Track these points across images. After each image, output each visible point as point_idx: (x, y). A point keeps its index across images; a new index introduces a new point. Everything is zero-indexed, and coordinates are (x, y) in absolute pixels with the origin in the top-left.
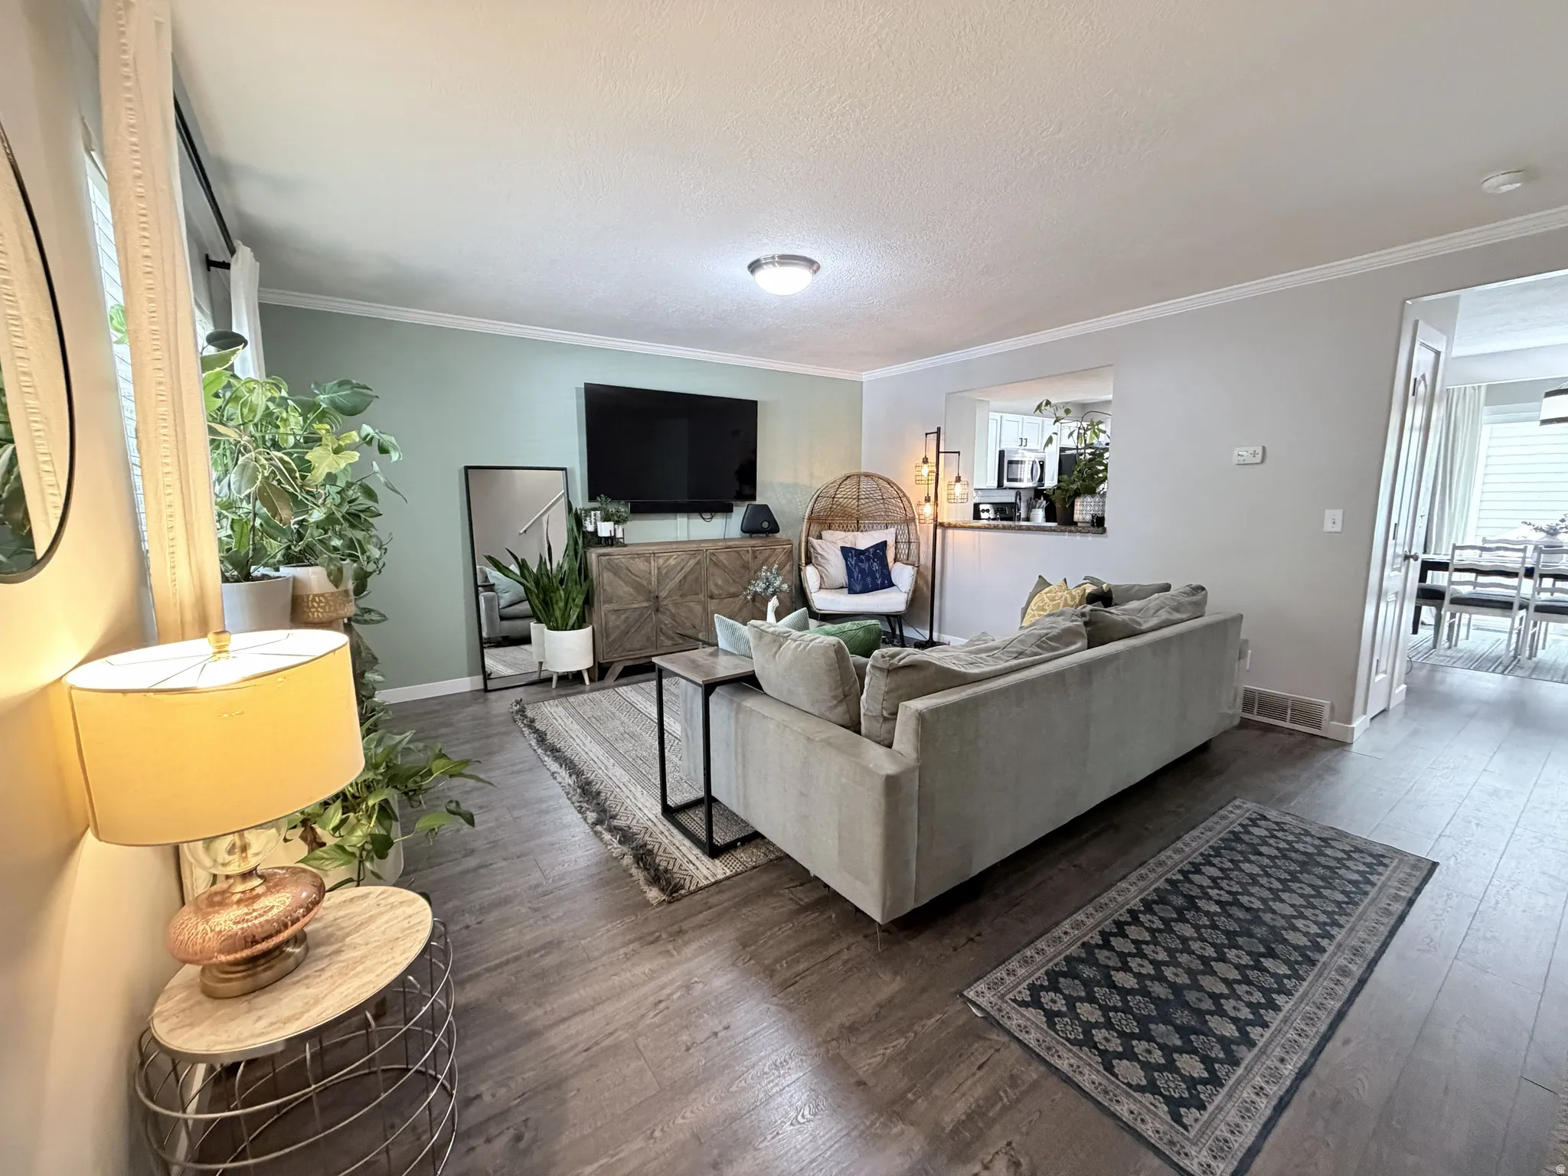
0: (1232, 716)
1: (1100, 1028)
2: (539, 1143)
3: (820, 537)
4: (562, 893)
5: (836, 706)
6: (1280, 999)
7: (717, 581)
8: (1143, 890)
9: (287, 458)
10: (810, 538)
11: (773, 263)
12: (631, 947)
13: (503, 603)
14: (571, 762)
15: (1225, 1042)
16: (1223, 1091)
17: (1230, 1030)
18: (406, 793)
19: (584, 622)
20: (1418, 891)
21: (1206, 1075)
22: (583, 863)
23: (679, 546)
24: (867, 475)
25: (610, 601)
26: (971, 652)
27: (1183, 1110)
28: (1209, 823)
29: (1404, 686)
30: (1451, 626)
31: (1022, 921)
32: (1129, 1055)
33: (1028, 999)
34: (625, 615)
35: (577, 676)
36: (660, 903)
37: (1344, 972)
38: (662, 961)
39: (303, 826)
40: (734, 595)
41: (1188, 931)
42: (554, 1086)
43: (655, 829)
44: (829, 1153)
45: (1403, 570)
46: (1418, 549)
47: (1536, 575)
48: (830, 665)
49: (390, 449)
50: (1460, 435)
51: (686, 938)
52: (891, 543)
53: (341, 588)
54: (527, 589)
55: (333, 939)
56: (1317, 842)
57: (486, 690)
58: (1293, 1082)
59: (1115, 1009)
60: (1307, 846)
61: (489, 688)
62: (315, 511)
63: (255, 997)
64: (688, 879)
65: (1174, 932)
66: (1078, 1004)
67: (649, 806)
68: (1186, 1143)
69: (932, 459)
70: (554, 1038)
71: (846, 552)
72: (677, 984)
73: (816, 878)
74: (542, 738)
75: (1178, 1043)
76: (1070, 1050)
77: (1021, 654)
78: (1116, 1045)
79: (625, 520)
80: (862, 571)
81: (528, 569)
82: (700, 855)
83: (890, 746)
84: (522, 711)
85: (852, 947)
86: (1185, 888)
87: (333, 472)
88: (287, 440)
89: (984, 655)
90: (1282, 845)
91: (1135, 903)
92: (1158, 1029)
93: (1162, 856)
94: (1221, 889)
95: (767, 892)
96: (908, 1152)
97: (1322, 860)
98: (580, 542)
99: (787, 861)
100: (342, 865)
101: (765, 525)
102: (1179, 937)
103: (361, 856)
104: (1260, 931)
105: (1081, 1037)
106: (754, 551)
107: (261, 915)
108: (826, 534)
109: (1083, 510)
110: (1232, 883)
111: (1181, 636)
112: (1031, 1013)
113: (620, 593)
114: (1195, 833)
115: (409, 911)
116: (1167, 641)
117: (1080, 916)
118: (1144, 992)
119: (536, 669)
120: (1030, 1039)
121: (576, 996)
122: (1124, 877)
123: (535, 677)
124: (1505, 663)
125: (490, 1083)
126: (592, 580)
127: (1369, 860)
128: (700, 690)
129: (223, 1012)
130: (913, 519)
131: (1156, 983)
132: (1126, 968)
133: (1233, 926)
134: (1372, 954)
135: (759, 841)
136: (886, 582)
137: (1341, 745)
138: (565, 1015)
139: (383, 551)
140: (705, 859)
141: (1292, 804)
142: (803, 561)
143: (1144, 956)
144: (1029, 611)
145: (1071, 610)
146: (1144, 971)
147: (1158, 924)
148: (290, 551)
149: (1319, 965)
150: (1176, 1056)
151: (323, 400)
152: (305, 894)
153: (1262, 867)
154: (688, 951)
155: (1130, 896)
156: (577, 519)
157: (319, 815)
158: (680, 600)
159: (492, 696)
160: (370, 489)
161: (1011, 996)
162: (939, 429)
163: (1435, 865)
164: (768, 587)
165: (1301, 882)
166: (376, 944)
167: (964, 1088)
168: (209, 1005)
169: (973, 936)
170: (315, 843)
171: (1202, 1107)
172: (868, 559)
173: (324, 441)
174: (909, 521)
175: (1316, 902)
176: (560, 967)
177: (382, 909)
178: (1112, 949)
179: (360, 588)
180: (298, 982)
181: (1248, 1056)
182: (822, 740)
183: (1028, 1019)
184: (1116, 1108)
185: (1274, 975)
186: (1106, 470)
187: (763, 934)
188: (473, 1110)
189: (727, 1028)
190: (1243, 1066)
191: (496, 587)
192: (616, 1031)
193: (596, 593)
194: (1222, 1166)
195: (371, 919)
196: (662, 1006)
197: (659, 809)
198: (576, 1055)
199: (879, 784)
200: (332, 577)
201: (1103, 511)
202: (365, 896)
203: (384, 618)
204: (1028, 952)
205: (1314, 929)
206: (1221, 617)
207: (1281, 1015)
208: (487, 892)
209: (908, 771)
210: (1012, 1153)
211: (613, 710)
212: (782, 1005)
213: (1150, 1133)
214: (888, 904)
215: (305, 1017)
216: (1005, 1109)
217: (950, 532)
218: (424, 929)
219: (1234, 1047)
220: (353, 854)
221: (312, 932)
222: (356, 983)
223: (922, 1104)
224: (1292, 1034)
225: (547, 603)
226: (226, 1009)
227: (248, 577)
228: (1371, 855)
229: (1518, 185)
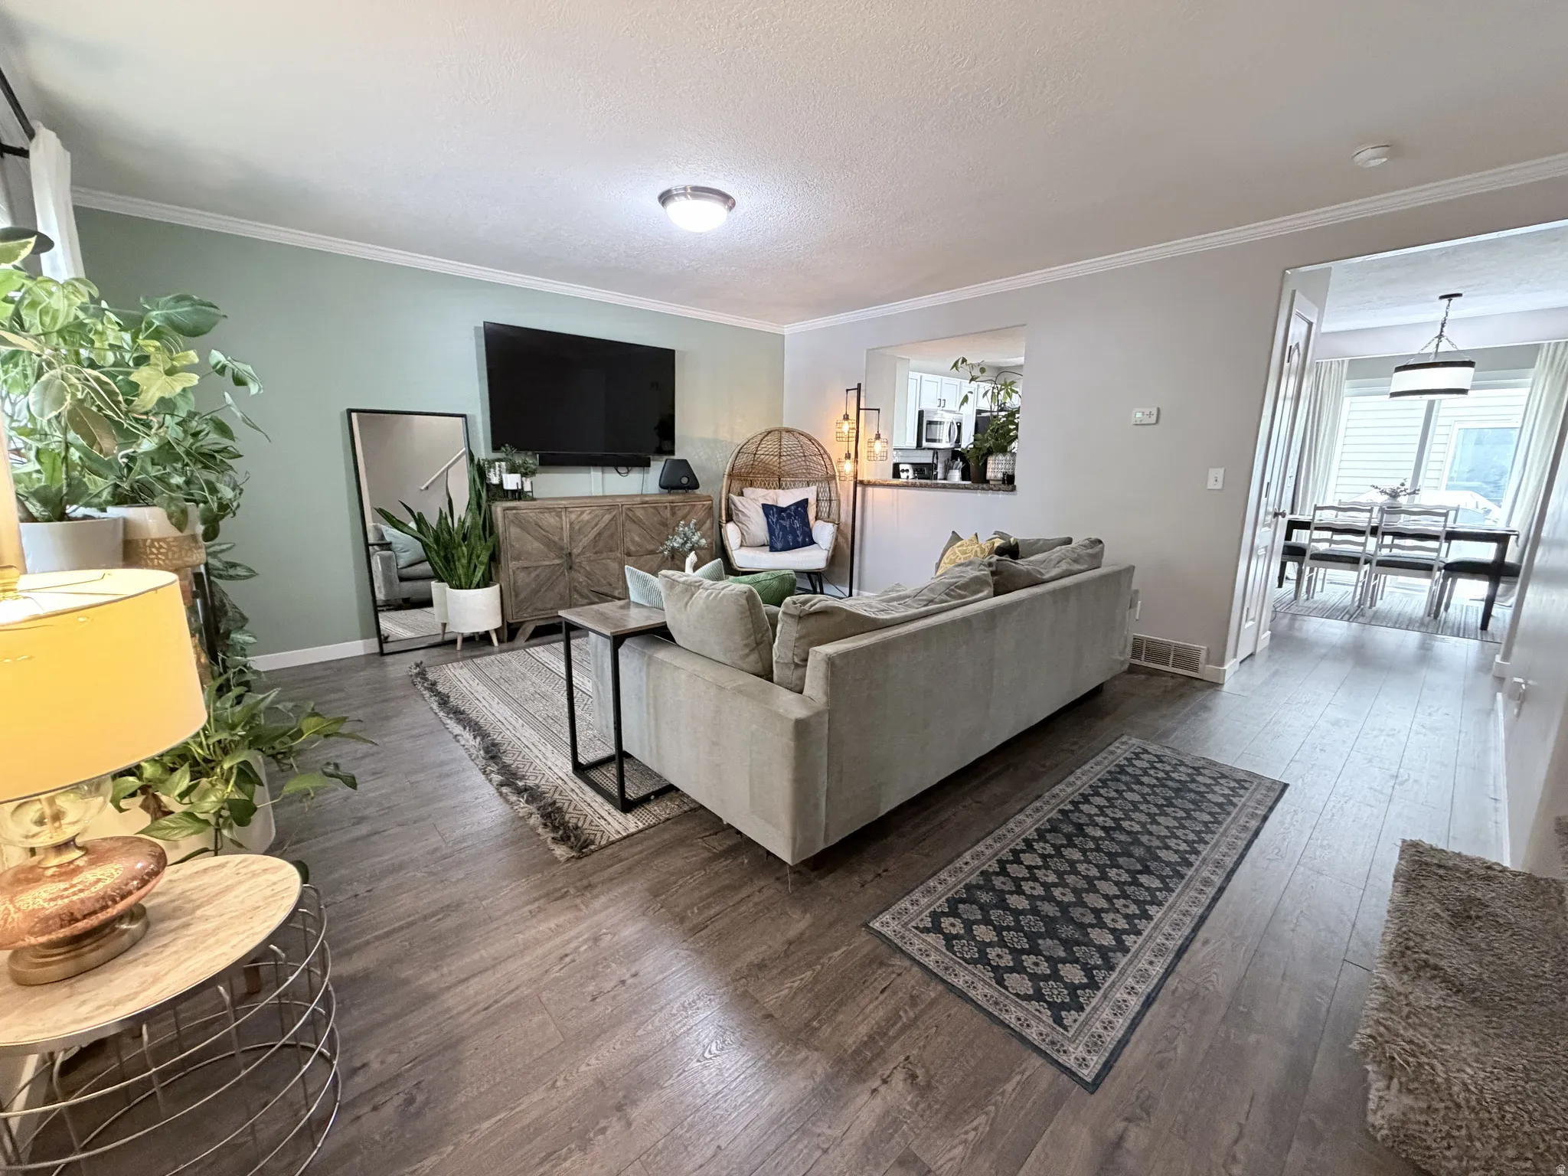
0: (1122, 663)
1: (993, 947)
2: (432, 1105)
3: (741, 494)
4: (463, 856)
5: (747, 655)
6: (1152, 910)
7: (634, 537)
8: (1039, 821)
9: (105, 378)
10: (731, 495)
11: (685, 195)
12: (537, 904)
13: (402, 563)
14: (476, 723)
15: (1103, 951)
16: (1100, 994)
17: (1108, 940)
18: (273, 756)
19: (491, 580)
20: (1271, 809)
21: (1085, 980)
22: (487, 824)
23: (593, 501)
24: (788, 431)
25: (517, 558)
26: (883, 601)
27: (1063, 1013)
28: (1098, 758)
29: (1269, 632)
30: (1310, 579)
31: (927, 855)
32: (1019, 968)
33: (930, 925)
34: (537, 573)
35: (485, 637)
36: (568, 860)
37: (1207, 882)
38: (570, 915)
39: (143, 794)
40: (652, 552)
41: (1076, 855)
42: (452, 1044)
43: (565, 786)
44: (734, 1084)
45: (1273, 526)
46: (1286, 507)
47: (1380, 532)
48: (742, 613)
49: (249, 380)
50: (1325, 408)
51: (595, 892)
52: (812, 501)
53: (187, 532)
54: (425, 545)
55: (178, 913)
56: (1190, 771)
57: (382, 653)
58: (1160, 980)
59: (1008, 929)
60: (1181, 775)
61: (385, 651)
62: (145, 441)
63: (79, 981)
64: (599, 834)
65: (1063, 856)
66: (974, 927)
67: (560, 765)
68: (1065, 1043)
69: (853, 416)
70: (450, 1000)
71: (767, 509)
72: (585, 937)
73: (730, 826)
74: (444, 701)
75: (1062, 954)
76: (966, 969)
77: (931, 601)
78: (1007, 960)
79: (533, 473)
80: (783, 528)
81: (426, 524)
82: (612, 810)
83: (801, 692)
84: (422, 675)
85: (764, 890)
86: (1074, 817)
87: (167, 396)
88: (104, 359)
89: (895, 603)
90: (1161, 775)
91: (1031, 834)
92: (1045, 944)
93: (1056, 790)
94: (1107, 816)
95: (681, 842)
96: (812, 1075)
97: (1193, 786)
98: (484, 494)
99: (701, 811)
100: (192, 834)
101: (685, 480)
102: (1067, 860)
103: (217, 824)
104: (1138, 851)
105: (977, 955)
106: (672, 508)
107: (81, 891)
108: (747, 491)
109: (995, 467)
110: (1116, 810)
111: (1079, 586)
112: (931, 938)
113: (529, 547)
114: (1086, 767)
115: (274, 878)
116: (1065, 590)
117: (980, 847)
118: (1035, 911)
119: (440, 631)
120: (930, 962)
121: (476, 956)
122: (1022, 810)
123: (439, 639)
124: (1351, 612)
125: (378, 1051)
126: (498, 536)
127: (1233, 784)
128: (609, 643)
129: (37, 999)
130: (834, 477)
131: (1046, 903)
132: (1019, 891)
133: (1115, 848)
134: (1231, 865)
135: (673, 794)
136: (807, 540)
137: (1215, 685)
138: (463, 976)
139: (238, 491)
140: (618, 814)
141: (1171, 739)
142: (724, 518)
143: (1035, 879)
144: (942, 564)
145: (979, 560)
146: (1035, 893)
147: (1050, 850)
148: (119, 490)
149: (1187, 878)
150: (1060, 966)
151: (156, 317)
152: (141, 864)
153: (1143, 795)
154: (597, 904)
155: (1025, 826)
156: (480, 471)
157: (162, 782)
158: (593, 557)
159: (389, 659)
160: (223, 423)
161: (913, 924)
162: (859, 385)
163: (1286, 786)
164: (686, 543)
165: (1175, 807)
166: (233, 914)
167: (867, 1011)
168: (20, 993)
169: (880, 872)
170: (159, 811)
171: (1081, 1009)
172: (789, 516)
173: (153, 360)
174: (830, 478)
175: (1187, 823)
176: (459, 928)
177: (240, 878)
178: (1008, 875)
179: (211, 534)
180: (136, 960)
181: (1122, 961)
182: (734, 688)
183: (929, 944)
184: (1005, 1016)
185: (1148, 889)
186: (1017, 429)
187: (675, 883)
188: (359, 1079)
189: (635, 975)
190: (1118, 970)
191: (394, 546)
192: (517, 988)
193: (503, 548)
194: (1095, 1058)
195: (228, 889)
196: (567, 960)
197: (570, 767)
198: (474, 1015)
199: (789, 727)
200: (174, 520)
201: (1013, 469)
202: (222, 866)
203: (252, 574)
204: (931, 883)
205: (1184, 847)
206: (1116, 568)
207: (1152, 924)
208: (377, 859)
209: (818, 714)
210: (910, 1066)
211: (523, 670)
212: (691, 950)
213: (1034, 1036)
214: (797, 845)
215: (141, 996)
216: (906, 1028)
217: (870, 490)
218: (290, 896)
219: (1111, 954)
220: (206, 822)
221: (152, 907)
222: (206, 956)
223: (826, 1031)
224: (1160, 939)
225: (449, 560)
226: (41, 996)
227: (63, 517)
228: (1235, 780)
229: (1385, 160)
